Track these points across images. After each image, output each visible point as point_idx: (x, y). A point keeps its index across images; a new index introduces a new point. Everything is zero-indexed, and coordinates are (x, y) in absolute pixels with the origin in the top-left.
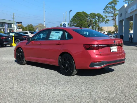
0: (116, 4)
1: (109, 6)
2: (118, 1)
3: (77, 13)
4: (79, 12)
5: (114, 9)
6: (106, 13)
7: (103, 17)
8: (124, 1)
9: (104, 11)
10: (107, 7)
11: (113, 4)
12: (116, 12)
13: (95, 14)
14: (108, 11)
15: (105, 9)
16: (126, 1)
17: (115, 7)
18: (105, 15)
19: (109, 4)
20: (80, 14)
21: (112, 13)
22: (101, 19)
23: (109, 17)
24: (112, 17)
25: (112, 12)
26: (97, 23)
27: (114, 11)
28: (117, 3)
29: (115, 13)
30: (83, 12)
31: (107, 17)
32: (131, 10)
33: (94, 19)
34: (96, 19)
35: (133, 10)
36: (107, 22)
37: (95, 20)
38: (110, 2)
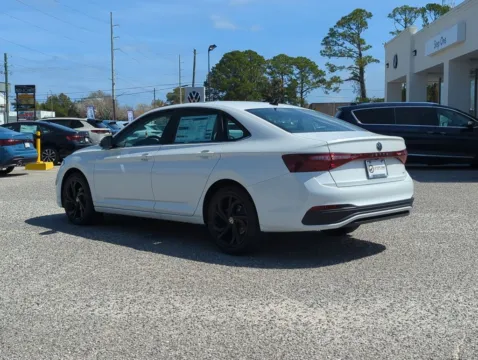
0: (363, 25)
1: (341, 30)
2: (370, 15)
3: (226, 56)
4: (233, 54)
5: (360, 42)
6: (330, 56)
7: (319, 68)
8: (390, 16)
9: (323, 48)
10: (332, 33)
11: (353, 27)
12: (365, 54)
13: (292, 59)
14: (336, 48)
15: (326, 42)
16: (398, 17)
17: (362, 36)
18: (328, 64)
19: (340, 24)
20: (238, 60)
21: (351, 56)
22: (310, 77)
23: (341, 68)
24: (350, 68)
25: (350, 50)
26: (298, 90)
27: (357, 50)
28: (368, 20)
29: (360, 55)
30: (250, 53)
31: (332, 69)
32: (437, 45)
33: (285, 77)
34: (294, 77)
35: (444, 46)
36: (334, 85)
37: (291, 80)
38: (343, 18)
